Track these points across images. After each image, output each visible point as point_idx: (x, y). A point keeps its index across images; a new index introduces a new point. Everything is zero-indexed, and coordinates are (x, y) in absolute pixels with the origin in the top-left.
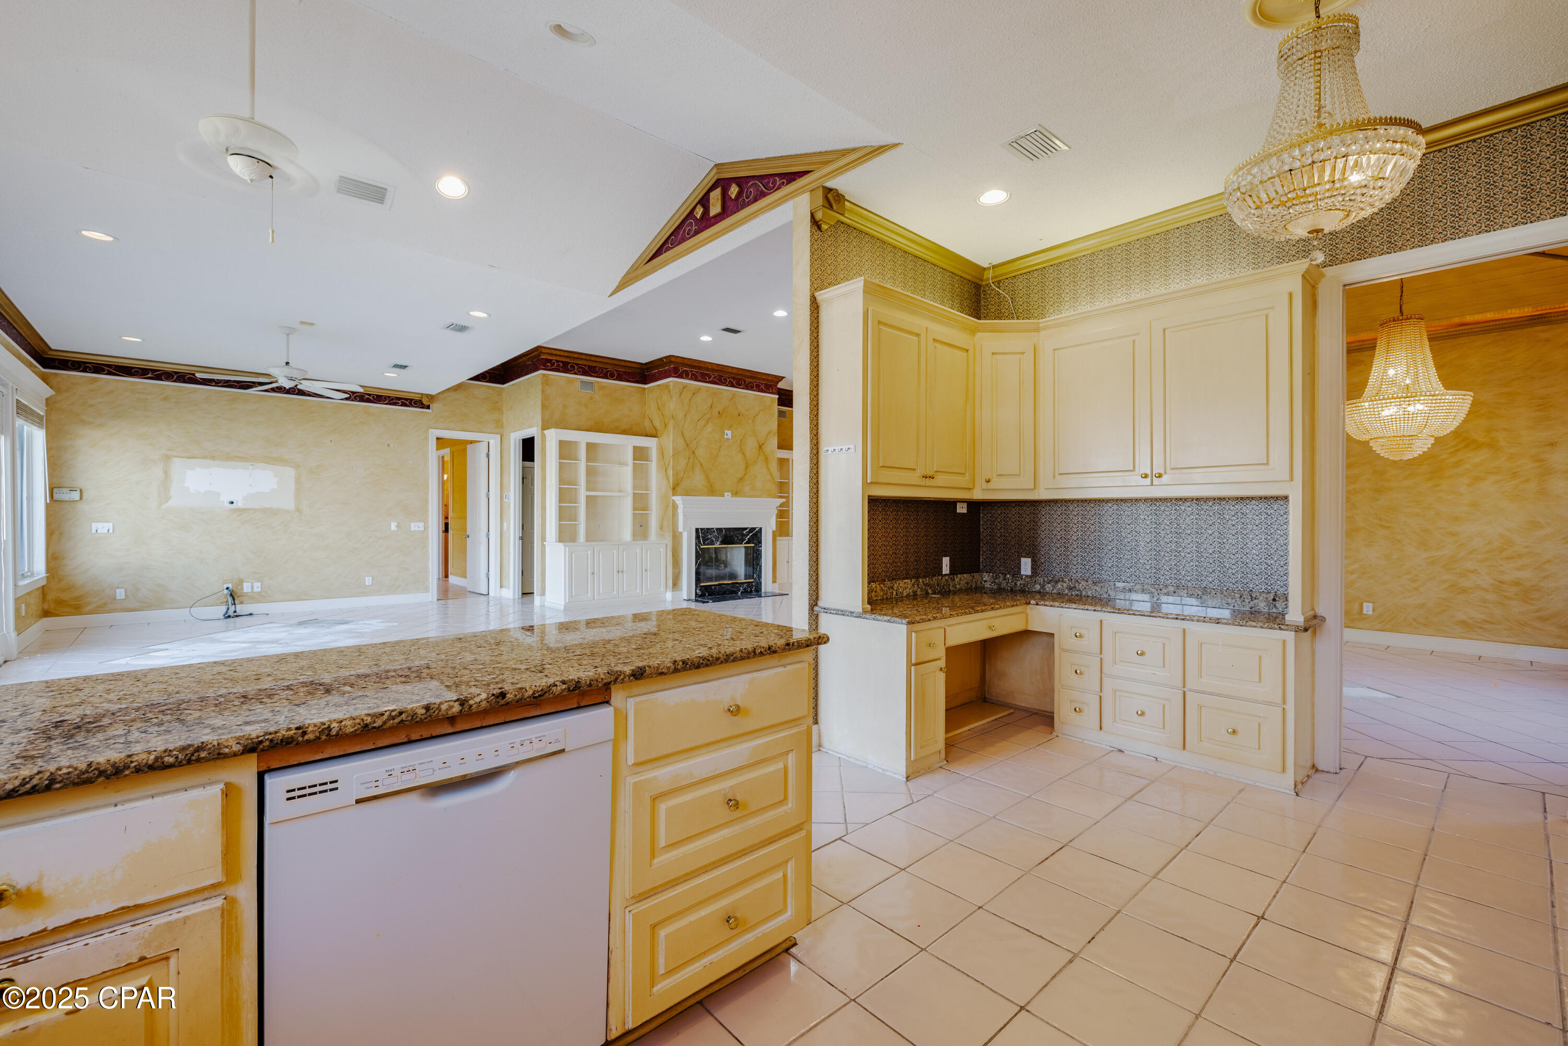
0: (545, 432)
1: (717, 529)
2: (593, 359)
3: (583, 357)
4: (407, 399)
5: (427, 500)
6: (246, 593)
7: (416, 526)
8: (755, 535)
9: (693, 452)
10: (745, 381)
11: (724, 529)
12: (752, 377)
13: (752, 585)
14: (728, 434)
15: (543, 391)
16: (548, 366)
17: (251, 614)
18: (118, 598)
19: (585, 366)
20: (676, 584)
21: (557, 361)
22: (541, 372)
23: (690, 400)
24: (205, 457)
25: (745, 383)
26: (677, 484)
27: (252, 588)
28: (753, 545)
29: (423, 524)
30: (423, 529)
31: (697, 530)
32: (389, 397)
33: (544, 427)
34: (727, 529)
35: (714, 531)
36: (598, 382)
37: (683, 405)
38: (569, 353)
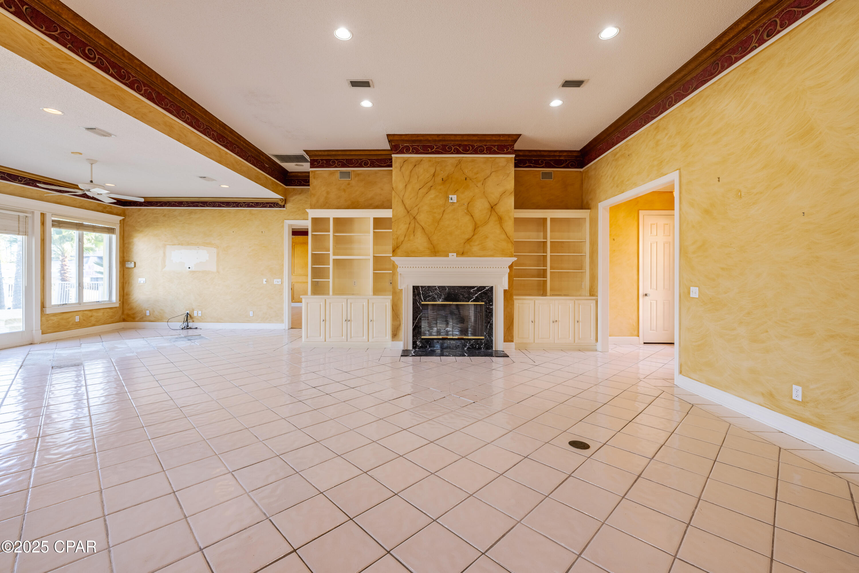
1: (439, 287)
2: (348, 153)
3: (340, 153)
4: (272, 203)
5: (283, 265)
6: (195, 316)
7: (277, 281)
8: (485, 293)
10: (473, 146)
11: (448, 287)
12: (480, 141)
13: (481, 342)
14: (454, 198)
15: (312, 184)
16: (315, 164)
17: (196, 328)
18: (147, 315)
19: (344, 160)
20: (395, 335)
21: (322, 160)
22: (311, 169)
23: (411, 172)
24: (179, 244)
25: (473, 148)
26: (397, 247)
27: (198, 314)
28: (483, 303)
29: (280, 280)
30: (281, 283)
31: (413, 287)
32: (262, 203)
34: (450, 288)
35: (436, 289)
36: (354, 171)
37: (403, 177)
38: (328, 152)
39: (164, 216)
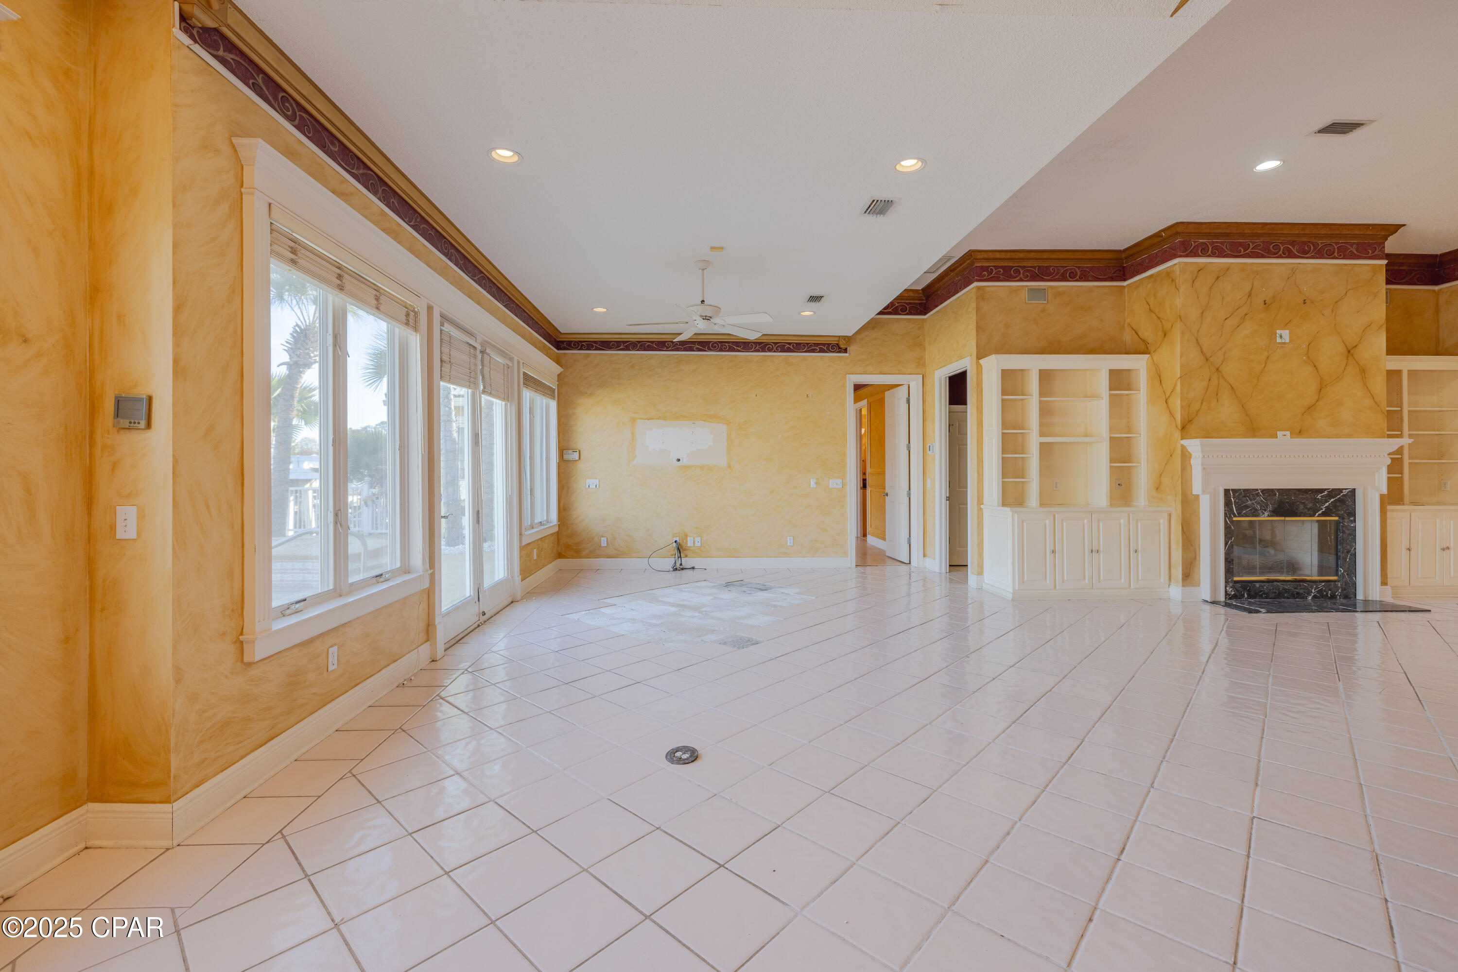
0: (981, 361)
1: (1263, 491)
2: (1046, 256)
3: (1032, 255)
4: (824, 344)
5: (844, 454)
6: (690, 547)
7: (834, 483)
8: (1341, 501)
9: (1217, 369)
10: (1315, 245)
11: (1278, 490)
12: (1330, 236)
13: (1336, 586)
14: (1285, 335)
15: (978, 309)
16: (985, 275)
17: (694, 568)
18: (603, 545)
19: (1034, 267)
20: (1188, 575)
21: (996, 267)
22: (975, 284)
23: (1211, 288)
25: (1315, 249)
26: (1189, 421)
27: (695, 542)
28: (1337, 518)
29: (841, 480)
30: (841, 486)
31: (1227, 491)
32: (808, 344)
33: (979, 357)
34: (1283, 492)
35: (1258, 495)
36: (1052, 287)
37: (1198, 298)
38: (1012, 253)
39: (632, 367)
